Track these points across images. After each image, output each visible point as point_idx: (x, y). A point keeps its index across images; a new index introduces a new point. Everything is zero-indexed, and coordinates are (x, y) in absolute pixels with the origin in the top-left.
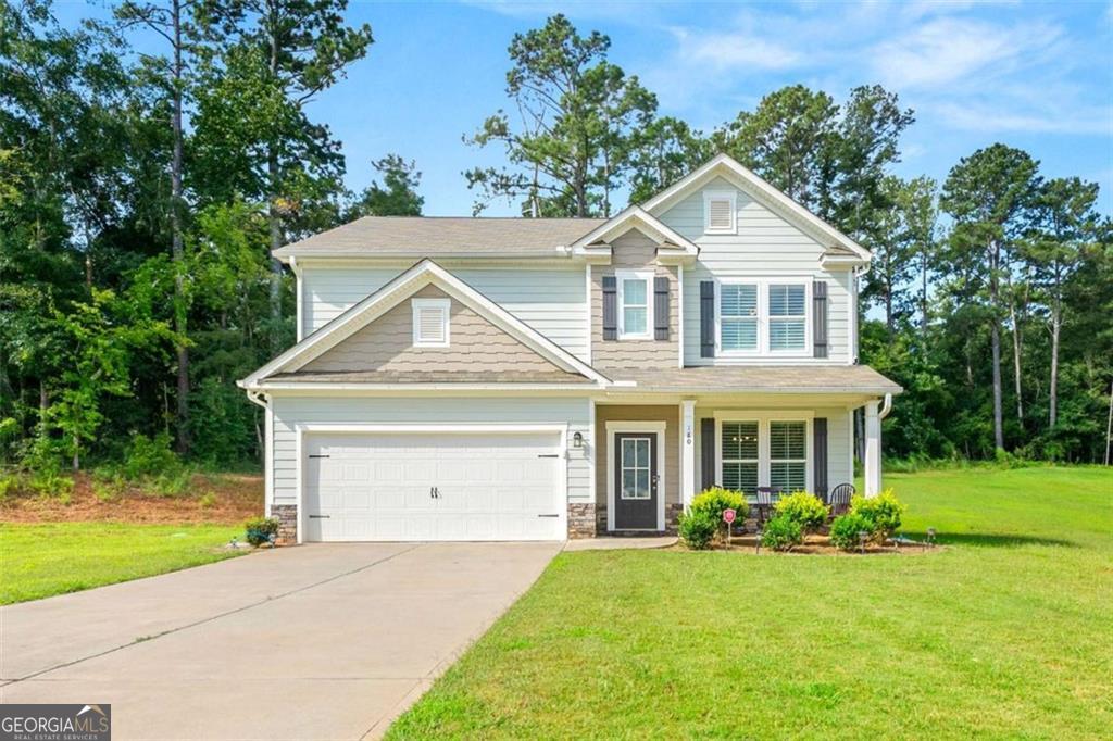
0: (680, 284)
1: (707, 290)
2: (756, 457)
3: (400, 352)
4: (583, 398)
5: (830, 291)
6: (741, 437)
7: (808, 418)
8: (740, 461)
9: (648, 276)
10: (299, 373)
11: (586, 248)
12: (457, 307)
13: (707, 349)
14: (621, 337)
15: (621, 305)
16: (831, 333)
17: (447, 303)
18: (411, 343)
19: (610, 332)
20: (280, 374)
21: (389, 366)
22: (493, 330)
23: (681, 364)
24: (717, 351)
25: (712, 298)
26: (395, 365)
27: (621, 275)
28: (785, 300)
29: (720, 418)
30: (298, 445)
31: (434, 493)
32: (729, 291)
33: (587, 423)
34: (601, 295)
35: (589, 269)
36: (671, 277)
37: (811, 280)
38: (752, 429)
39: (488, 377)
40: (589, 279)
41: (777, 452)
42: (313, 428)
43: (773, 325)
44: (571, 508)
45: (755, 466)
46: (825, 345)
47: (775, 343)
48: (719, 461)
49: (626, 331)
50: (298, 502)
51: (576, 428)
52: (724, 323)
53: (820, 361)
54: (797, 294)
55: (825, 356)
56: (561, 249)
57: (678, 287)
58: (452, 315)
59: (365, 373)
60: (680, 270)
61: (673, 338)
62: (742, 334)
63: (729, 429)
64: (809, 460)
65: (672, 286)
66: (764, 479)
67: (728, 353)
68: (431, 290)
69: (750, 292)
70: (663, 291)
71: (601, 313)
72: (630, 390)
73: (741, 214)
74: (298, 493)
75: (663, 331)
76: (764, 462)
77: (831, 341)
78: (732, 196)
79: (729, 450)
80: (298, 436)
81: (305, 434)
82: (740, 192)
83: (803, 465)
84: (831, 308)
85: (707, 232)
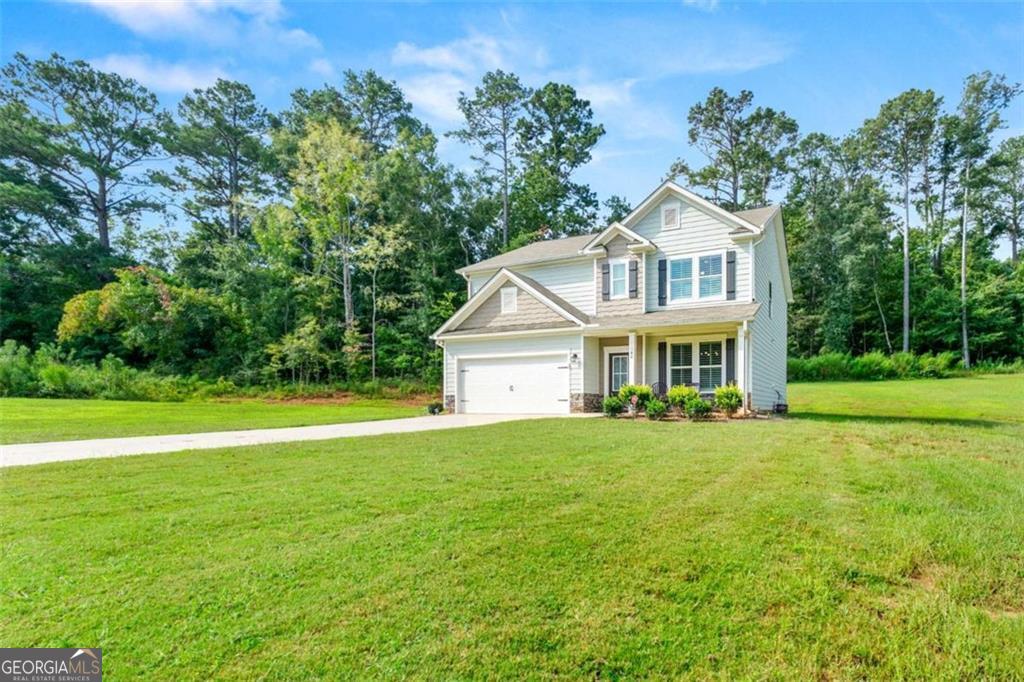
0: (644, 264)
1: (662, 265)
2: (691, 364)
3: (495, 317)
4: (577, 335)
5: (738, 256)
6: (682, 353)
7: (722, 339)
8: (681, 367)
9: (625, 261)
10: (456, 330)
11: (591, 250)
12: (520, 290)
13: (662, 300)
14: (612, 298)
15: (612, 280)
16: (738, 283)
17: (515, 290)
18: (500, 311)
19: (606, 296)
20: (448, 331)
21: (491, 324)
22: (536, 301)
23: (644, 311)
24: (668, 301)
25: (665, 270)
26: (495, 323)
27: (612, 262)
28: (709, 265)
29: (670, 342)
30: (455, 366)
31: (511, 388)
32: (675, 264)
33: (579, 348)
34: (601, 275)
35: (595, 261)
36: (639, 260)
37: (725, 251)
38: (688, 348)
39: (531, 327)
40: (595, 266)
41: (703, 360)
42: (461, 357)
43: (702, 282)
44: (572, 397)
45: (690, 370)
46: (734, 292)
47: (703, 292)
48: (669, 368)
49: (615, 294)
50: (455, 394)
51: (574, 352)
52: (672, 283)
53: (731, 302)
54: (717, 260)
55: (734, 298)
56: (580, 252)
57: (642, 266)
58: (518, 295)
59: (482, 329)
60: (644, 256)
61: (639, 296)
62: (683, 290)
63: (675, 348)
64: (723, 366)
65: (639, 265)
66: (696, 378)
67: (674, 302)
68: (508, 284)
69: (688, 263)
70: (634, 269)
71: (601, 285)
72: (595, 329)
73: (683, 216)
74: (456, 389)
75: (634, 293)
76: (696, 367)
77: (738, 289)
78: (676, 206)
79: (675, 361)
80: (455, 361)
81: (459, 360)
82: (682, 202)
83: (720, 369)
84: (738, 267)
85: (663, 229)
